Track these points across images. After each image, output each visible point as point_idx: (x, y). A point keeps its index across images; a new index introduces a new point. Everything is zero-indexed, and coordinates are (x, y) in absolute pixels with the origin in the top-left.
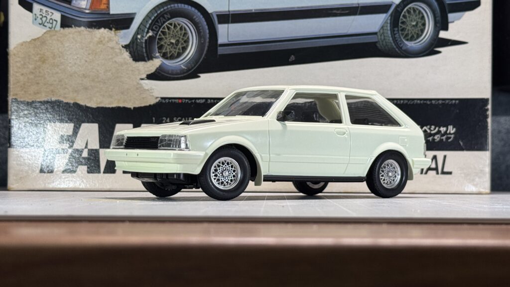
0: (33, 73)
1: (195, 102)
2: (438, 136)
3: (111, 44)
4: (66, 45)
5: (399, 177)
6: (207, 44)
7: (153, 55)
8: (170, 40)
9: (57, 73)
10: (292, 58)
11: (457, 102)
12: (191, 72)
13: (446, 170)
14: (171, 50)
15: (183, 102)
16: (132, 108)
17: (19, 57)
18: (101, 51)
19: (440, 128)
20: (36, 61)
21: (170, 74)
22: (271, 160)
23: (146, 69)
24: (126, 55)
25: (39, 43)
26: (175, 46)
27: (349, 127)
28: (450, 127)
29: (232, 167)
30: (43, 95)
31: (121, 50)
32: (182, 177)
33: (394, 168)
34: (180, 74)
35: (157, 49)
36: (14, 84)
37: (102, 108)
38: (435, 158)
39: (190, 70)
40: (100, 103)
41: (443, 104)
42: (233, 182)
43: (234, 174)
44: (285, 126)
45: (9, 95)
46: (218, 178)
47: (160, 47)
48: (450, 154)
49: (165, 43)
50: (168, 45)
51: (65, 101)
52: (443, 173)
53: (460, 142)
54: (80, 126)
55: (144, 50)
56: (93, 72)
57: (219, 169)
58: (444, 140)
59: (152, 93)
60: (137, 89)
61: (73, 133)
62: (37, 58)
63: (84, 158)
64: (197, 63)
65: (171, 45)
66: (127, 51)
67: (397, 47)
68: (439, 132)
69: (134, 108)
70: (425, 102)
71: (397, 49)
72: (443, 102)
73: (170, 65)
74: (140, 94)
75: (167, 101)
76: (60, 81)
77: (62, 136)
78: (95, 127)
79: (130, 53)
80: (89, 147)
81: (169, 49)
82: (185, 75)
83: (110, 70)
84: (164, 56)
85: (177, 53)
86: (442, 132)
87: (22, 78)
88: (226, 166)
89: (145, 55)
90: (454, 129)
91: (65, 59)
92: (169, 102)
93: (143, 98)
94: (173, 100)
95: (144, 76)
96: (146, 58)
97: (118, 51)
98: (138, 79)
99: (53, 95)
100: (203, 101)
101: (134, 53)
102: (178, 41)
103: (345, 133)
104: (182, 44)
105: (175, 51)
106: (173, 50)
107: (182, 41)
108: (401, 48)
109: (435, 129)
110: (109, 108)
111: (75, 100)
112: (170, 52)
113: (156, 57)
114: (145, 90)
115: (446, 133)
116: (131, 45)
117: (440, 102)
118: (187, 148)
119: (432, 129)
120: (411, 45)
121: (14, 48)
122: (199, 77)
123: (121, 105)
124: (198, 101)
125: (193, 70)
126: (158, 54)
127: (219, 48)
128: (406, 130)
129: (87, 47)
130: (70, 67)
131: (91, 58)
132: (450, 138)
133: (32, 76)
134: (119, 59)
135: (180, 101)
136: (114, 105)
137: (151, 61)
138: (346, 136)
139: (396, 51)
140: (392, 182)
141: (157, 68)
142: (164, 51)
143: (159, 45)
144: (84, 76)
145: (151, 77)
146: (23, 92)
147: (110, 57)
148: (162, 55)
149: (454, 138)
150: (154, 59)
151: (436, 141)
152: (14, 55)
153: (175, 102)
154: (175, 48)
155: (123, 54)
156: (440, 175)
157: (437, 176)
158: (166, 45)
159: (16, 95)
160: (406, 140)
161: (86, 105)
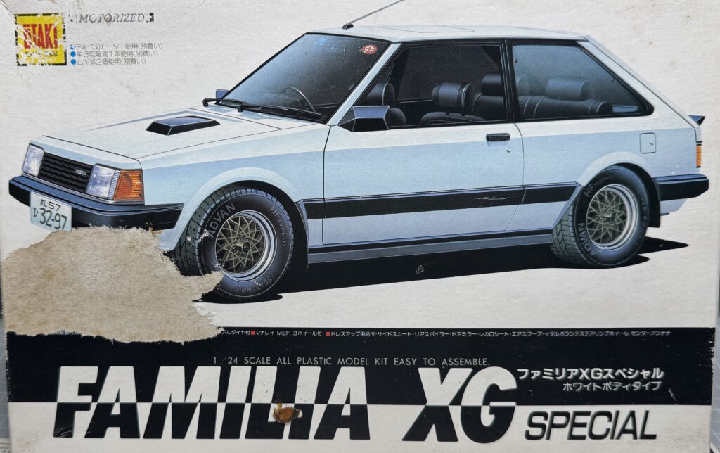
0: (35, 295)
1: (275, 335)
2: (638, 382)
3: (148, 251)
4: (81, 253)
6: (291, 249)
7: (211, 266)
8: (235, 242)
10: (421, 269)
11: (669, 332)
12: (268, 290)
13: (647, 432)
14: (238, 257)
15: (258, 334)
16: (183, 344)
18: (134, 261)
19: (641, 371)
21: (238, 294)
23: (202, 287)
24: (171, 266)
25: (42, 251)
26: (244, 253)
28: (657, 370)
31: (162, 258)
34: (253, 293)
35: (216, 257)
36: (9, 312)
37: (139, 344)
38: (632, 414)
39: (266, 287)
40: (135, 336)
41: (647, 337)
47: (221, 255)
48: (651, 408)
49: (228, 247)
50: (233, 250)
51: (84, 334)
52: (644, 437)
53: (670, 391)
55: (198, 259)
58: (647, 389)
59: (211, 320)
60: (189, 315)
61: (98, 380)
62: (40, 274)
63: (114, 416)
64: (276, 277)
65: (238, 251)
66: (172, 261)
67: (582, 252)
68: (640, 377)
69: (185, 343)
70: (621, 333)
71: (582, 255)
72: (648, 333)
73: (237, 279)
74: (194, 322)
75: (234, 332)
76: (75, 306)
78: (129, 371)
79: (177, 264)
80: (123, 400)
81: (235, 257)
82: (259, 294)
84: (228, 267)
85: (246, 262)
86: (645, 378)
87: (20, 302)
89: (199, 265)
90: (662, 374)
92: (236, 334)
93: (199, 328)
94: (242, 332)
95: (199, 297)
96: (201, 271)
97: (158, 260)
98: (191, 300)
99: (67, 326)
100: (288, 332)
101: (183, 263)
102: (247, 245)
104: (254, 249)
105: (243, 260)
106: (240, 258)
107: (254, 245)
108: (588, 253)
109: (634, 373)
110: (149, 343)
111: (98, 332)
112: (237, 261)
113: (216, 269)
114: (201, 316)
115: (649, 379)
116: (177, 252)
117: (644, 333)
119: (630, 373)
121: (7, 259)
122: (281, 297)
123: (167, 339)
124: (279, 333)
125: (271, 287)
126: (217, 265)
127: (309, 255)
129: (112, 256)
130: (89, 285)
131: (118, 271)
132: (656, 385)
133: (35, 300)
134: (160, 273)
135: (253, 333)
136: (156, 340)
137: (208, 274)
141: (218, 285)
142: (226, 260)
143: (219, 250)
144: (111, 298)
145: (208, 297)
146: (23, 323)
147: (147, 269)
148: (223, 266)
149: (661, 385)
150: (212, 271)
151: (634, 390)
152: (8, 268)
153: (245, 335)
154: (242, 255)
155: (166, 265)
156: (639, 441)
157: (635, 440)
158: (230, 251)
159: (14, 326)
161: (114, 340)
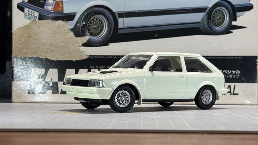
0: (24, 43)
1: (107, 58)
2: (231, 75)
3: (64, 29)
4: (41, 29)
5: (211, 99)
6: (113, 28)
7: (85, 34)
8: (94, 26)
9: (37, 43)
10: (156, 35)
11: (241, 58)
12: (104, 42)
13: (235, 92)
14: (95, 31)
15: (101, 58)
16: (75, 61)
17: (17, 35)
18: (59, 32)
19: (232, 71)
20: (26, 37)
21: (94, 44)
22: (146, 91)
23: (82, 41)
24: (72, 34)
25: (28, 28)
26: (97, 29)
27: (186, 73)
28: (238, 71)
29: (126, 95)
30: (30, 54)
31: (69, 31)
32: (100, 100)
33: (209, 94)
34: (99, 43)
35: (87, 31)
36: (15, 49)
37: (60, 61)
38: (230, 86)
39: (104, 41)
40: (58, 58)
41: (234, 59)
42: (126, 103)
43: (127, 99)
44: (153, 74)
45: (12, 54)
46: (119, 101)
47: (89, 30)
48: (237, 84)
49: (92, 28)
50: (93, 29)
51: (41, 57)
52: (234, 94)
53: (242, 78)
54: (48, 70)
55: (81, 31)
56: (55, 42)
57: (120, 97)
58: (234, 77)
59: (85, 53)
60: (77, 51)
61: (45, 74)
62: (26, 36)
63: (50, 86)
64: (108, 38)
65: (95, 29)
66: (72, 32)
67: (210, 30)
68: (232, 73)
69: (76, 61)
70: (225, 58)
71: (210, 31)
72: (234, 58)
73: (94, 39)
74: (79, 54)
75: (92, 57)
76: (38, 47)
77: (39, 75)
78: (56, 70)
79: (74, 33)
80: (53, 81)
81: (94, 31)
82: (102, 44)
83: (63, 42)
84: (91, 34)
85: (97, 32)
86: (233, 73)
87: (19, 46)
88: (123, 95)
89: (81, 34)
90: (240, 72)
91: (40, 36)
92: (93, 58)
93: (80, 56)
94: (96, 57)
95: (81, 45)
96: (82, 35)
97: (67, 32)
98: (78, 46)
99: (35, 54)
100: (111, 57)
101: (76, 32)
102: (98, 27)
103: (184, 77)
104: (100, 28)
105: (96, 32)
106: (96, 31)
107: (100, 27)
108: (212, 30)
109: (229, 72)
110: (63, 61)
111: (46, 56)
112: (94, 32)
113: (87, 35)
114: (81, 51)
115: (235, 74)
116: (74, 29)
117: (232, 58)
118: (103, 86)
119: (228, 72)
120: (217, 28)
121: (15, 30)
122: (109, 45)
123: (69, 59)
124: (108, 57)
125: (105, 41)
126: (88, 33)
127: (119, 30)
128: (215, 74)
129: (52, 30)
130: (44, 40)
131: (54, 35)
132: (237, 76)
133: (24, 45)
134: (68, 36)
135: (99, 57)
136: (66, 59)
137: (84, 37)
138: (184, 78)
139: (209, 31)
140: (208, 101)
141: (87, 40)
142: (91, 32)
143: (88, 29)
144: (51, 45)
145: (84, 45)
146: (19, 53)
147: (64, 35)
148: (90, 34)
149: (240, 76)
150: (86, 36)
151: (230, 78)
152: (15, 34)
153: (96, 58)
154: (96, 30)
155: (70, 33)
156: (232, 96)
157: (231, 96)
158: (92, 29)
159: (16, 54)
160: (215, 79)
161: (51, 59)
